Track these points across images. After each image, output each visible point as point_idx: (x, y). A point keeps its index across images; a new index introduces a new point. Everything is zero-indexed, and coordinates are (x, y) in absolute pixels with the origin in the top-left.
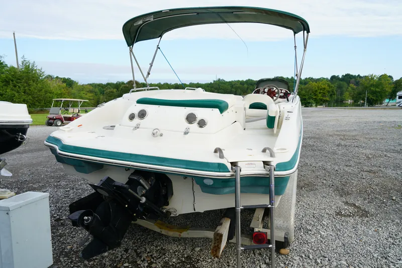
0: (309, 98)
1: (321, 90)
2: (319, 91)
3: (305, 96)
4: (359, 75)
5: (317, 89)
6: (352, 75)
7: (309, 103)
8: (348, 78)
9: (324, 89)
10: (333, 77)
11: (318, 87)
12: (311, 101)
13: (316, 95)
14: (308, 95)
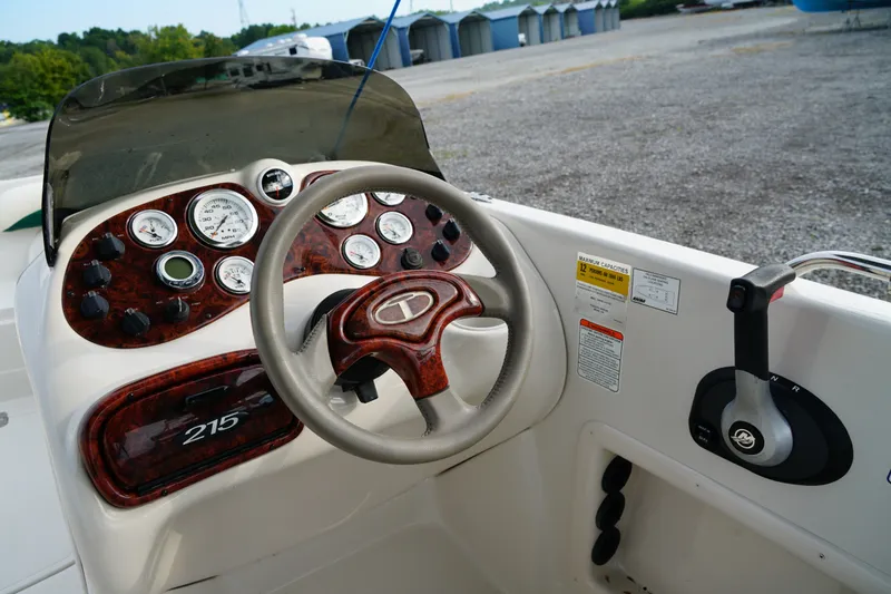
0: (33, 97)
1: (54, 72)
2: (51, 76)
3: (16, 92)
4: (120, 30)
5: (42, 71)
6: (105, 32)
7: (37, 110)
8: (96, 36)
9: (62, 68)
10: (63, 38)
11: (44, 66)
12: (40, 103)
13: (45, 87)
14: (26, 90)
